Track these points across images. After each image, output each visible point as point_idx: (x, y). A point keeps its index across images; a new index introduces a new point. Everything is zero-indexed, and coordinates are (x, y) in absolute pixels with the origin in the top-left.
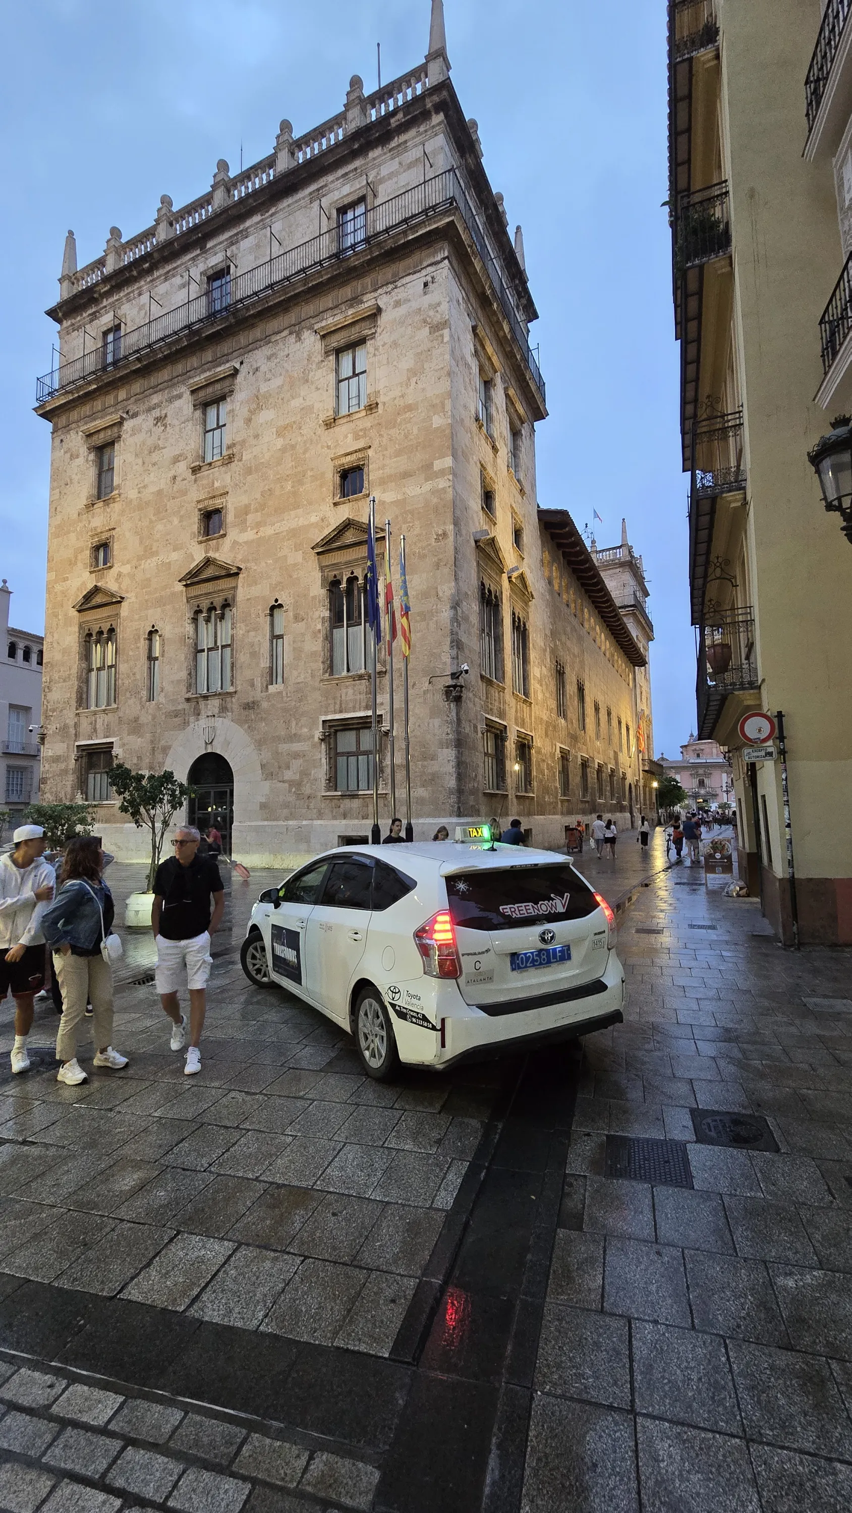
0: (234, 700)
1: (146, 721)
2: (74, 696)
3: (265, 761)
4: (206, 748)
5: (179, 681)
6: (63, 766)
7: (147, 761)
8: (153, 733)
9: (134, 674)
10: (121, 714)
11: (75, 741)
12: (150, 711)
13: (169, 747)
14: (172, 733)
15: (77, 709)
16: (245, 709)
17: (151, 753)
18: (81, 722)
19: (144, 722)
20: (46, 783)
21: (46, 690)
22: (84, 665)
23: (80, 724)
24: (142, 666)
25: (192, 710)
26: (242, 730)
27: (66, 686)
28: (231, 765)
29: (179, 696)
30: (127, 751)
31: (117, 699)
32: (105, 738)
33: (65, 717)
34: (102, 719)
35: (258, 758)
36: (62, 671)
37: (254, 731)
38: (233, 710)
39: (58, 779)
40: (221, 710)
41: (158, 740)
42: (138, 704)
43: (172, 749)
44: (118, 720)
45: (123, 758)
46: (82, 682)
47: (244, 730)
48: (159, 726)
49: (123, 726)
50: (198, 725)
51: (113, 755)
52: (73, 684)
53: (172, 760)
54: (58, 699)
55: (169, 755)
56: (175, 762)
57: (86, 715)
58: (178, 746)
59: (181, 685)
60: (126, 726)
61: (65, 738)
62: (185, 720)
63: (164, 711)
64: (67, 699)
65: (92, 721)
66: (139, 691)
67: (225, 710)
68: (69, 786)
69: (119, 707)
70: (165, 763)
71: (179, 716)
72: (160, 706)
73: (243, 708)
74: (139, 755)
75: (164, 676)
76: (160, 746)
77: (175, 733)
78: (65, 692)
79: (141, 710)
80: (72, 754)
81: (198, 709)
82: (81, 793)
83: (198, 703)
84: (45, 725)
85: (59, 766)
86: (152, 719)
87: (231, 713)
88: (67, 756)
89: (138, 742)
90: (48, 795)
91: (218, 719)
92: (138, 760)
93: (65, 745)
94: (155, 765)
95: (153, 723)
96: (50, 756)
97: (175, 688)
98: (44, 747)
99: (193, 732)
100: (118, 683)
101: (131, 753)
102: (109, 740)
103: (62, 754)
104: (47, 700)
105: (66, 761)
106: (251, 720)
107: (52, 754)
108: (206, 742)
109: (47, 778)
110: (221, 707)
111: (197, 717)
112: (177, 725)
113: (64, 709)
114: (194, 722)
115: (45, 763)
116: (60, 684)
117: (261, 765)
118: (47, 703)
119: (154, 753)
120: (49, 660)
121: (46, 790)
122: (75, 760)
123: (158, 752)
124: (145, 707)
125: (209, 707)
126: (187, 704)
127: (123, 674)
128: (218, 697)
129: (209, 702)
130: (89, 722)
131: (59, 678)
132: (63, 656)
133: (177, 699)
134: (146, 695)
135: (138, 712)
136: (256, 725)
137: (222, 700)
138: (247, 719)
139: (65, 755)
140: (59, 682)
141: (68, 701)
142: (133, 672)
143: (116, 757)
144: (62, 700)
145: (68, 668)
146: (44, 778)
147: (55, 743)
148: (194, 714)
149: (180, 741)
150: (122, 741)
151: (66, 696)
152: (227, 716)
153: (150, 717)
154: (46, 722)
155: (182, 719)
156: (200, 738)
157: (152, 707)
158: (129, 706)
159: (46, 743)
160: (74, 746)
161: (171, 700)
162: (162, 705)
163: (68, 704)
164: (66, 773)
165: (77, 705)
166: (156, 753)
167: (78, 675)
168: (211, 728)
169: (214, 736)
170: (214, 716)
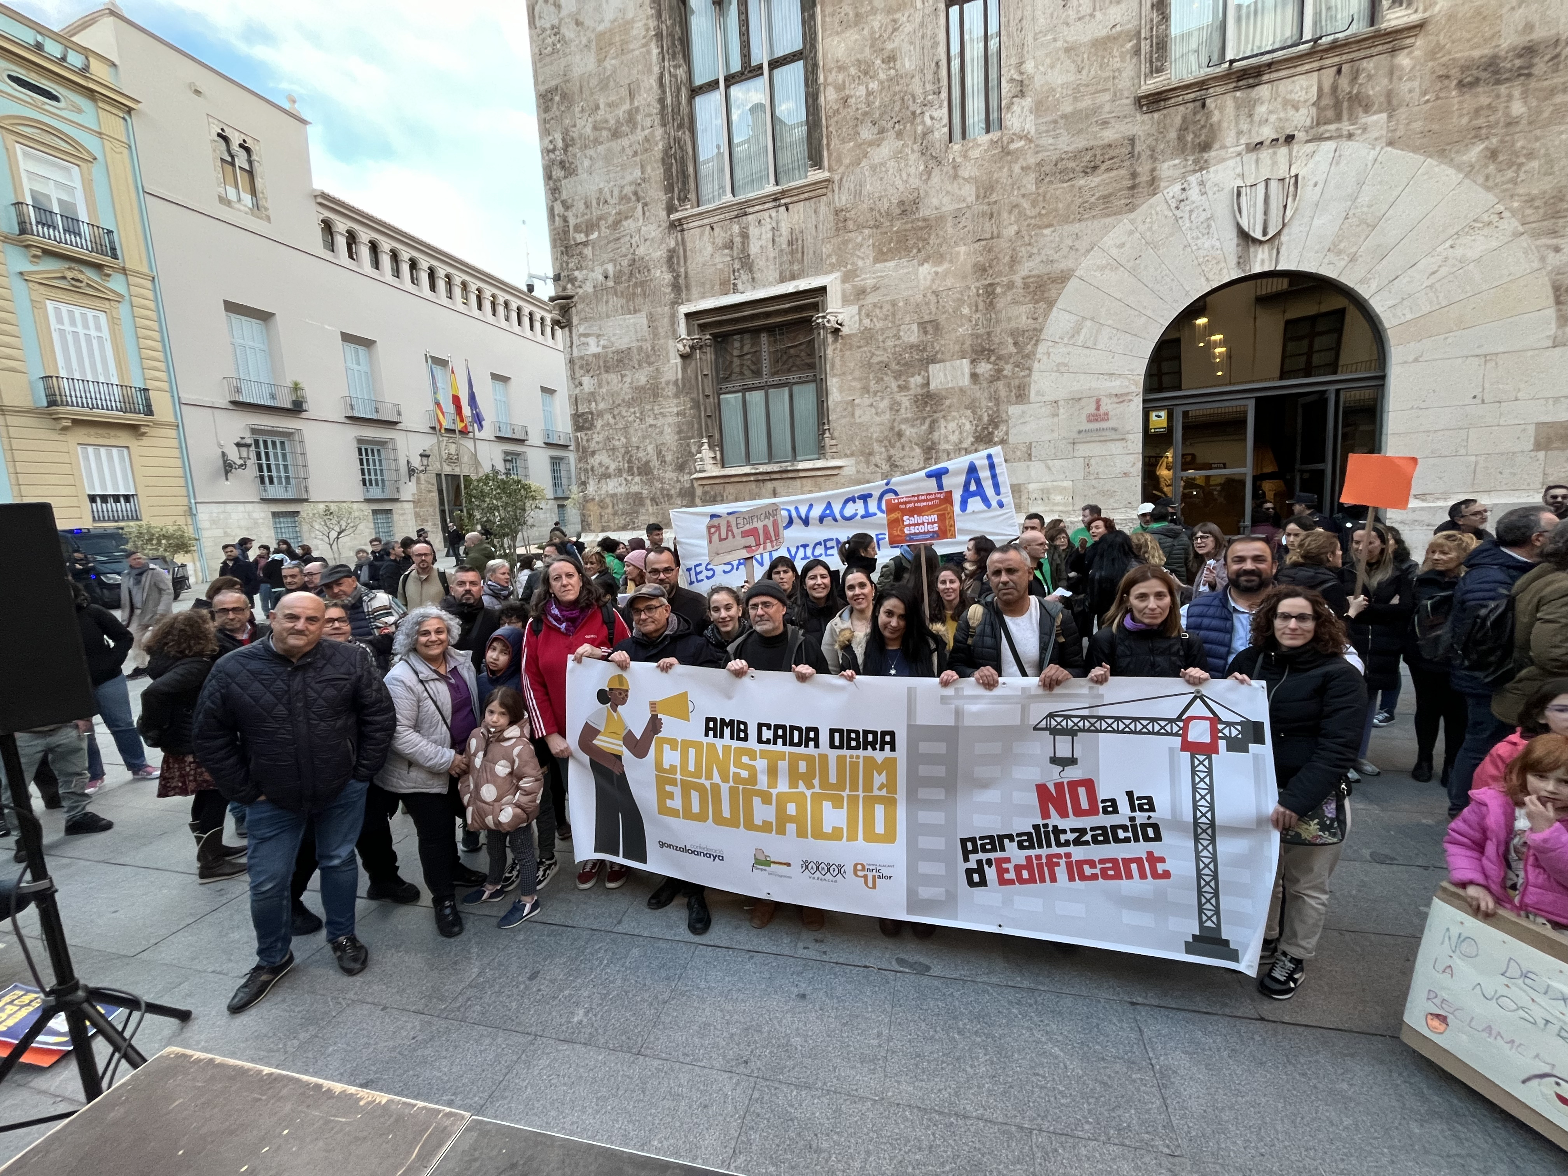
0: (1404, 60)
1: (949, 206)
2: (656, 172)
4: (1242, 261)
5: (1101, 45)
6: (642, 378)
7: (964, 330)
8: (988, 242)
9: (891, 59)
10: (842, 199)
11: (675, 303)
12: (967, 170)
13: (1063, 278)
14: (1077, 227)
15: (670, 209)
16: (1467, 85)
17: (981, 306)
18: (689, 246)
19: (944, 209)
20: (592, 426)
21: (558, 173)
22: (681, 73)
23: (688, 253)
24: (922, 25)
25: (1173, 135)
26: (1451, 171)
27: (623, 149)
28: (1378, 305)
29: (1107, 96)
30: (878, 311)
31: (825, 154)
32: (782, 280)
33: (633, 241)
34: (768, 225)
35: (1536, 265)
36: (602, 106)
37: (1521, 165)
38: (1395, 102)
39: (629, 414)
40: (1330, 114)
41: (1007, 258)
42: (913, 157)
43: (1073, 284)
44: (831, 218)
45: (862, 333)
46: (680, 126)
47: (1459, 168)
48: (1010, 212)
49: (852, 235)
50: (1202, 183)
51: (824, 327)
52: (647, 139)
53: (1074, 318)
54: (601, 191)
55: (1060, 304)
56: (1088, 323)
57: (706, 221)
58: (1102, 268)
59: (1116, 53)
60: (866, 232)
61: (639, 300)
62: (1134, 175)
63: (1032, 160)
64: (633, 188)
65: (728, 236)
66: (914, 113)
67: (1350, 108)
68: (668, 430)
69: (837, 178)
70: (1045, 331)
71: (1103, 167)
72: (1013, 147)
73: (1461, 84)
74: (927, 318)
75: (1030, 38)
76: (1017, 279)
77: (1089, 228)
78: (624, 167)
79: (929, 174)
80: (671, 342)
81: (1203, 127)
82: (711, 447)
83: (1204, 106)
84: (566, 273)
85: (628, 379)
86: (978, 197)
87: (1384, 116)
88: (653, 348)
89: (921, 277)
90: (601, 458)
91: (1311, 147)
92: (926, 333)
93: (641, 320)
94: (997, 340)
95: (986, 208)
96: (594, 355)
97: (1084, 72)
98: (570, 331)
99: (1178, 213)
100: (822, 99)
101: (894, 314)
102: (803, 284)
103: (634, 344)
104: (564, 203)
105: (652, 359)
106: (1509, 124)
107: (599, 350)
108: (1244, 237)
109: (592, 413)
110: (1327, 101)
111: (1197, 155)
112: (1093, 200)
113: (626, 218)
114: (1184, 176)
115: (579, 372)
116: (601, 148)
117: (1557, 289)
118: (562, 210)
119: (991, 305)
120: (553, 83)
121: (593, 445)
122: (683, 356)
123: (1009, 298)
124: (945, 162)
125: (1261, 110)
126: (1146, 117)
127: (841, 68)
128: (1316, 65)
129: (1264, 91)
130: (719, 241)
131: (595, 128)
132: (600, 61)
133: (1096, 110)
134: (946, 120)
135: (915, 182)
136: (1537, 139)
137: (1339, 71)
138: (1481, 121)
139: (647, 346)
140: (597, 142)
141: (636, 193)
142: (886, 54)
143: (836, 331)
144: (616, 193)
145: (624, 92)
146: (583, 414)
147: (608, 317)
148: (1181, 147)
149: (1114, 252)
150: (858, 282)
151: (629, 178)
152: (1365, 129)
153: (969, 192)
154: (567, 264)
155: (1123, 172)
156: (1209, 226)
157: (975, 154)
158: (873, 168)
159: (575, 321)
160: (673, 316)
161: (1064, 116)
162: (1023, 143)
163: (638, 200)
164: (656, 395)
165: (672, 199)
166: (1000, 303)
167: (663, 107)
168: (1273, 185)
169: (1289, 213)
170: (1290, 139)
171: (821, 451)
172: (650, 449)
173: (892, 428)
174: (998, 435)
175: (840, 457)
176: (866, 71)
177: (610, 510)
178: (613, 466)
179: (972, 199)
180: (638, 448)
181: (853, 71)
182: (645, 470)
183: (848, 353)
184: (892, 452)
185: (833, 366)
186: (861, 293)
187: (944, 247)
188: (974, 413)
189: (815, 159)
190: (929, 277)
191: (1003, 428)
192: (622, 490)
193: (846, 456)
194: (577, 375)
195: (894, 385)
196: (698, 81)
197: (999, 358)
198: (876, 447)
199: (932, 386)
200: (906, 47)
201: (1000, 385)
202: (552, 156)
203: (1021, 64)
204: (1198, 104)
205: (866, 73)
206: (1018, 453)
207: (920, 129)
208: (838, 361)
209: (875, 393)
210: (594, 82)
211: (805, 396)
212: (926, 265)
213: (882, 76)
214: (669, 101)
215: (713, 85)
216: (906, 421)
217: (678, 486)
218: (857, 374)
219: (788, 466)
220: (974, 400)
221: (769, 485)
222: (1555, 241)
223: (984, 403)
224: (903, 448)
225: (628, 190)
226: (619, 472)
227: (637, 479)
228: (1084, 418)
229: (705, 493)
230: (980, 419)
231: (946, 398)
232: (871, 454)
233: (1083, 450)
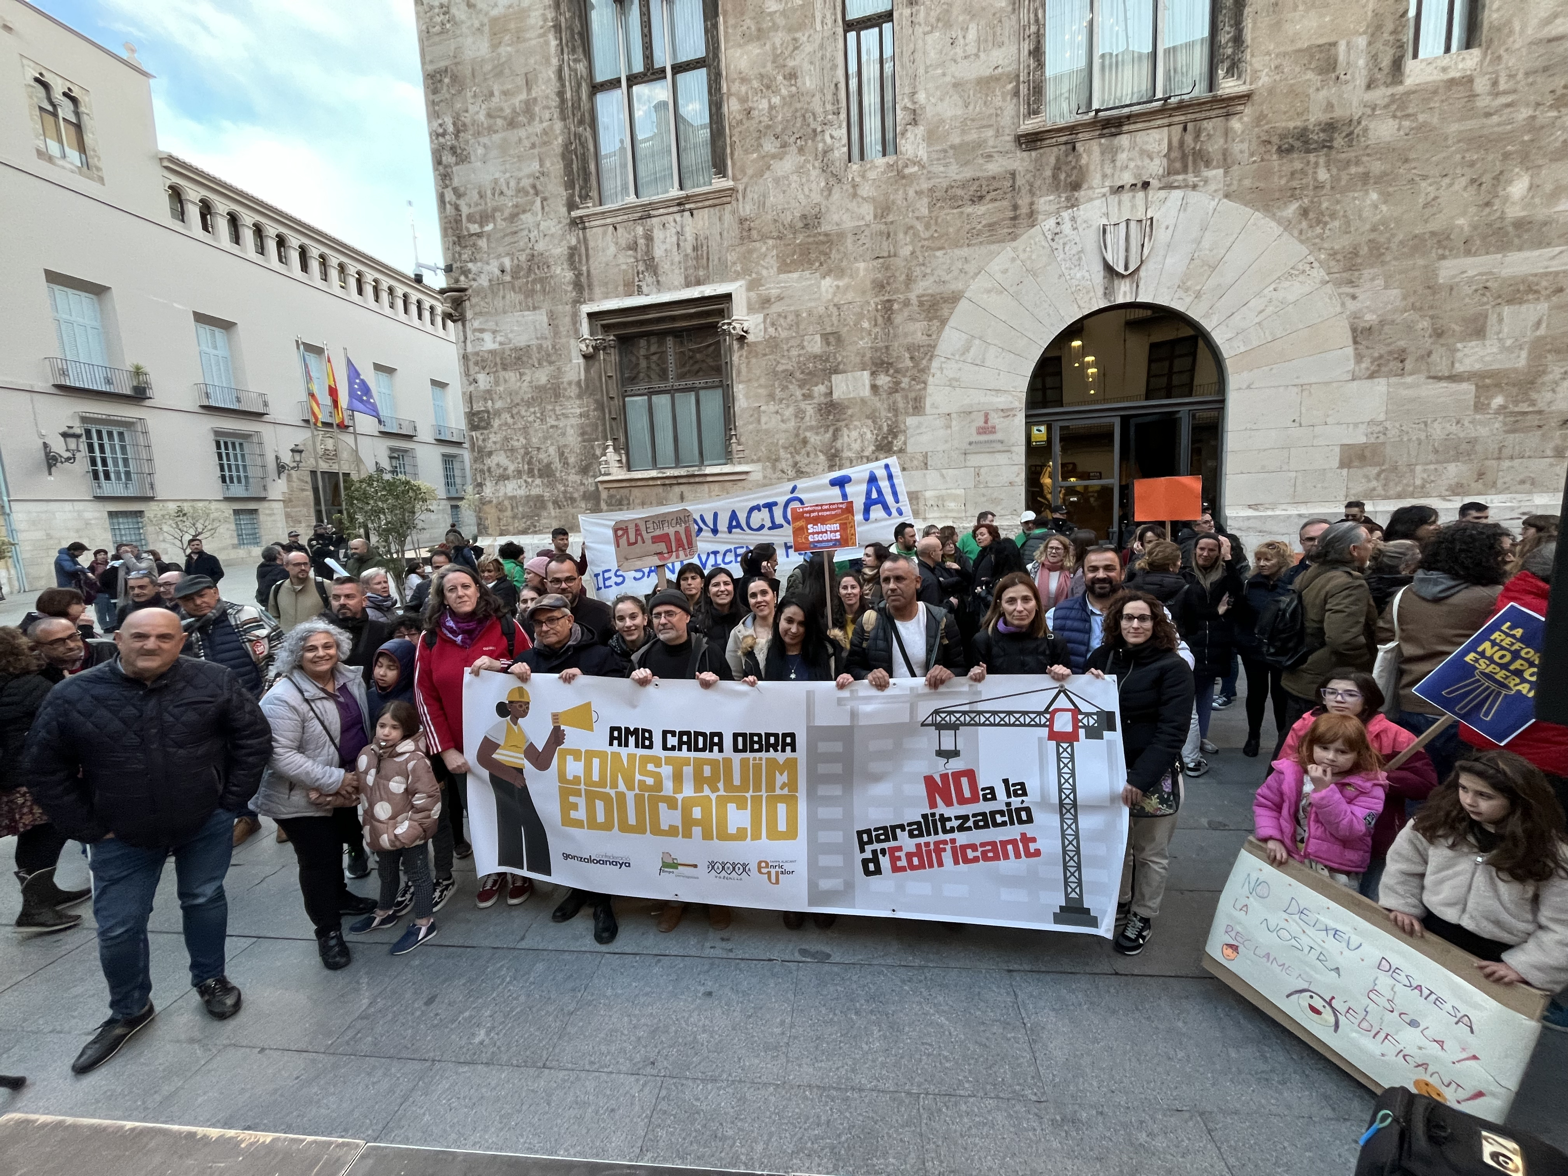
0: (1236, 124)
1: (849, 224)
2: (555, 167)
3: (1370, 318)
4: (1108, 292)
5: (986, 83)
6: (542, 377)
7: (864, 343)
8: (885, 260)
9: (792, 76)
10: (747, 209)
11: (577, 302)
12: (866, 190)
13: (954, 299)
14: (965, 252)
15: (571, 206)
16: (1284, 151)
17: (880, 320)
18: (591, 244)
19: (844, 226)
20: (488, 426)
21: (448, 158)
22: (581, 67)
23: (591, 252)
24: (822, 46)
25: (1048, 173)
26: (1273, 224)
27: (520, 140)
28: (1219, 337)
29: (990, 133)
30: (782, 320)
31: (729, 162)
32: (688, 285)
33: (532, 236)
34: (672, 230)
35: (1338, 309)
36: (496, 93)
37: (1326, 224)
38: (1229, 161)
39: (529, 414)
40: (1178, 165)
41: (903, 277)
42: (814, 173)
43: (963, 304)
44: (736, 226)
45: (767, 341)
46: (581, 122)
47: (1279, 223)
48: (906, 233)
49: (758, 244)
50: (1073, 219)
51: (730, 334)
52: (545, 132)
53: (964, 336)
54: (496, 181)
55: (952, 322)
56: (977, 342)
57: (609, 221)
58: (989, 291)
59: (998, 93)
60: (770, 242)
61: (539, 297)
62: (1015, 207)
63: (925, 186)
64: (531, 180)
65: (631, 237)
66: (814, 131)
67: (1195, 162)
68: (570, 431)
69: (741, 188)
70: (939, 347)
71: (988, 197)
72: (907, 171)
73: (1280, 150)
74: (829, 330)
75: (921, 71)
76: (913, 296)
77: (976, 253)
78: (520, 158)
79: (830, 191)
80: (573, 342)
81: (1074, 168)
82: (616, 450)
83: (1074, 149)
84: (458, 264)
85: (527, 378)
86: (875, 217)
87: (1221, 171)
88: (554, 347)
89: (823, 289)
90: (499, 459)
91: (1162, 194)
92: (828, 344)
93: (541, 317)
94: (895, 354)
95: (883, 227)
96: (490, 352)
97: (971, 107)
98: (464, 325)
99: (1053, 244)
100: (725, 109)
101: (797, 324)
102: (708, 290)
103: (534, 342)
104: (455, 190)
105: (553, 358)
106: (1316, 188)
107: (496, 346)
108: (1110, 270)
109: (488, 412)
110: (1175, 154)
111: (1068, 194)
112: (979, 227)
113: (524, 212)
114: (1058, 212)
115: (473, 369)
116: (496, 137)
117: (1354, 330)
118: (454, 198)
119: (889, 320)
120: (442, 64)
121: (490, 445)
122: (585, 357)
123: (906, 314)
124: (844, 180)
125: (1122, 157)
126: (1025, 154)
127: (744, 80)
128: (1166, 121)
129: (1124, 140)
130: (623, 242)
131: (489, 115)
132: (495, 47)
133: (980, 144)
134: (845, 140)
135: (816, 198)
136: (1338, 202)
137: (1185, 129)
138: (1295, 184)
139: (547, 344)
140: (491, 130)
141: (534, 187)
142: (787, 71)
143: (741, 339)
144: (513, 184)
145: (521, 81)
146: (479, 412)
147: (505, 312)
148: (1056, 185)
149: (998, 276)
150: (763, 291)
151: (526, 171)
152: (1206, 181)
153: (867, 211)
154: (460, 254)
155: (1005, 203)
156: (1080, 259)
157: (872, 175)
158: (777, 181)
159: (469, 314)
160: (575, 315)
161: (952, 147)
162: (916, 168)
163: (537, 194)
164: (557, 395)
165: (573, 195)
166: (898, 319)
167: (563, 101)
168: (1133, 225)
169: (1146, 251)
170: (1146, 185)
171: (728, 456)
172: (552, 450)
173: (797, 435)
174: (897, 444)
175: (747, 463)
176: (769, 86)
177: (509, 513)
178: (512, 468)
179: (870, 217)
180: (539, 449)
181: (756, 84)
182: (546, 472)
183: (754, 360)
184: (798, 458)
185: (739, 373)
186: (766, 302)
187: (844, 263)
188: (874, 422)
189: (719, 167)
190: (831, 290)
191: (902, 438)
192: (522, 492)
193: (753, 461)
194: (472, 372)
195: (798, 393)
196: (599, 78)
197: (897, 371)
198: (782, 453)
199: (835, 396)
200: (806, 66)
201: (898, 396)
202: (441, 140)
203: (914, 94)
204: (1070, 146)
205: (768, 87)
206: (916, 463)
207: (820, 145)
208: (744, 368)
209: (781, 400)
210: (488, 67)
211: (712, 401)
212: (828, 279)
213: (784, 92)
214: (568, 95)
215: (615, 83)
216: (810, 428)
217: (582, 489)
218: (763, 381)
219: (695, 470)
220: (874, 411)
221: (677, 490)
222: (1351, 290)
223: (884, 413)
224: (808, 455)
225: (526, 183)
226: (519, 473)
227: (538, 481)
228: (974, 431)
229: (611, 497)
230: (880, 428)
231: (848, 407)
232: (777, 460)
233: (975, 460)
